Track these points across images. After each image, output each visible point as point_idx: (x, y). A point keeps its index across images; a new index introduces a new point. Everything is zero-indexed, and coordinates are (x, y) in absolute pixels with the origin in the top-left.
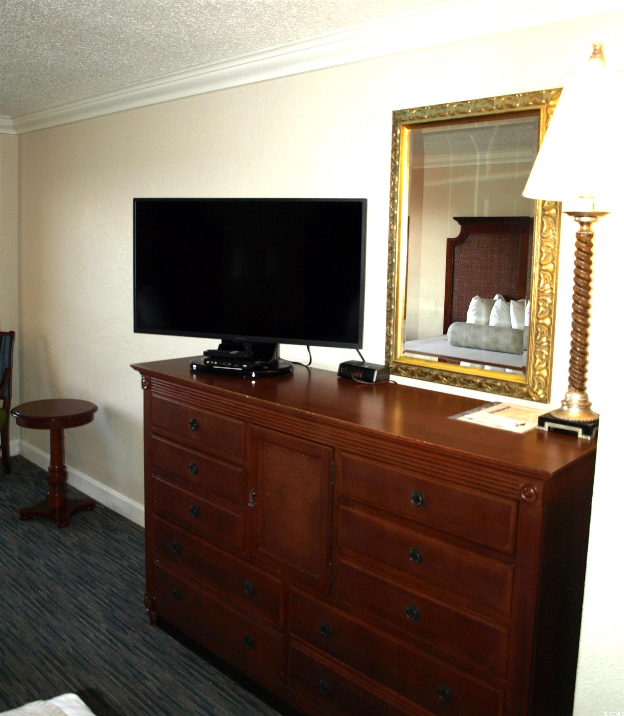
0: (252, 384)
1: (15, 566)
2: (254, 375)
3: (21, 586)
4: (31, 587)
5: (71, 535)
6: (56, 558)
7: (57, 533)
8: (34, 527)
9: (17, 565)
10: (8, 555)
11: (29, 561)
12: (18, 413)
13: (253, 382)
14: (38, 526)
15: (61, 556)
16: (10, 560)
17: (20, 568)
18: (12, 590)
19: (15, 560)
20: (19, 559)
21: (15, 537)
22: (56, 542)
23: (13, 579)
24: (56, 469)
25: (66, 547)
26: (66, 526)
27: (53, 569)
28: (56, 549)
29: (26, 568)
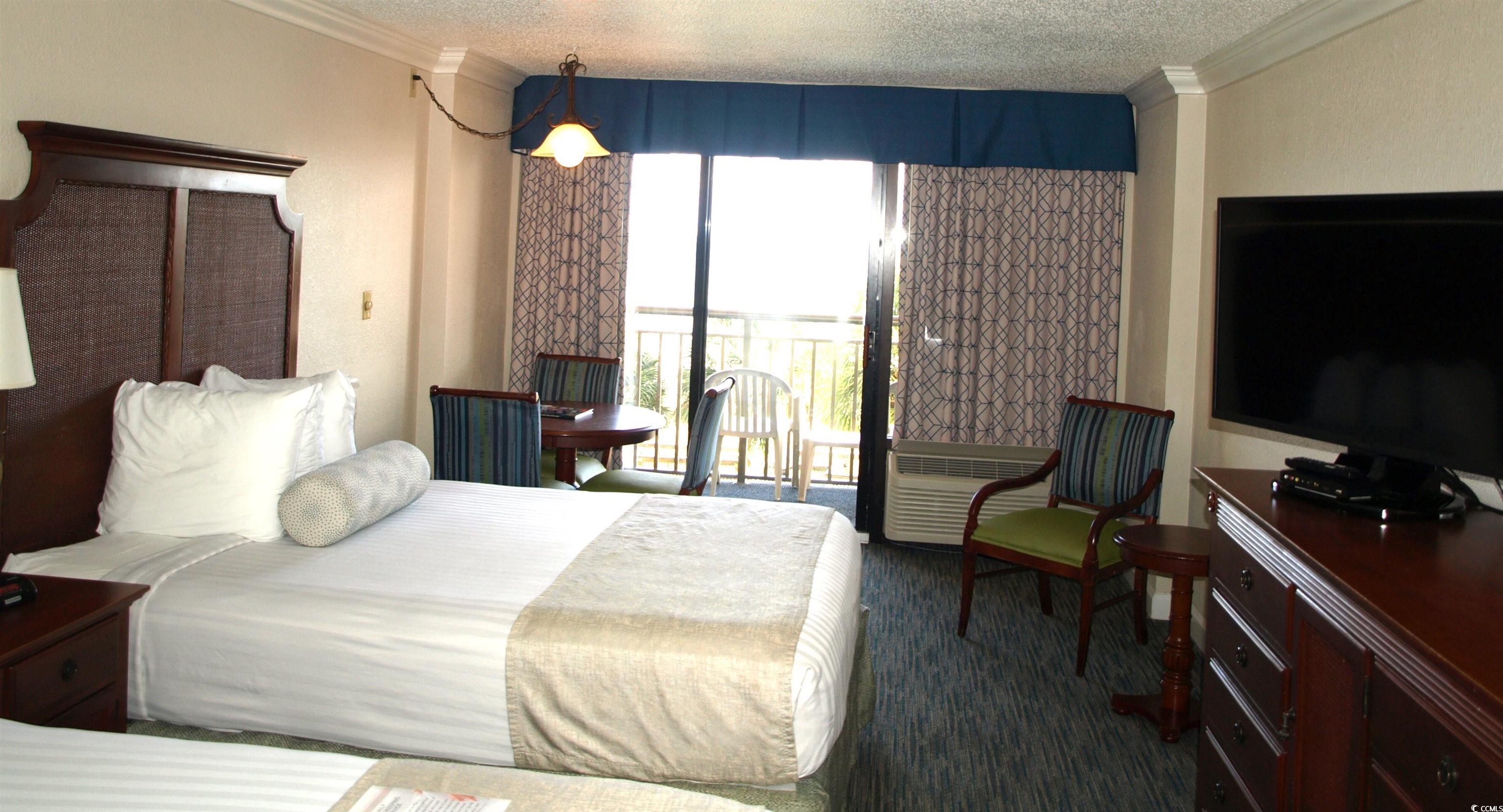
0: (1380, 529)
1: (1060, 767)
2: (1384, 515)
3: (1048, 794)
4: (1061, 802)
5: (1173, 757)
6: (1126, 779)
7: (1153, 748)
8: (1125, 728)
9: (1063, 768)
10: (1061, 747)
11: (1083, 768)
12: (1121, 538)
13: (1383, 527)
14: (1132, 727)
15: (1135, 779)
16: (1060, 758)
17: (1065, 773)
18: (1033, 796)
19: (1065, 760)
20: (1073, 761)
21: (1088, 730)
22: (1141, 759)
23: (1045, 783)
24: (1177, 643)
25: (1151, 770)
26: (1175, 741)
27: (1109, 792)
28: (1134, 768)
29: (1073, 776)
